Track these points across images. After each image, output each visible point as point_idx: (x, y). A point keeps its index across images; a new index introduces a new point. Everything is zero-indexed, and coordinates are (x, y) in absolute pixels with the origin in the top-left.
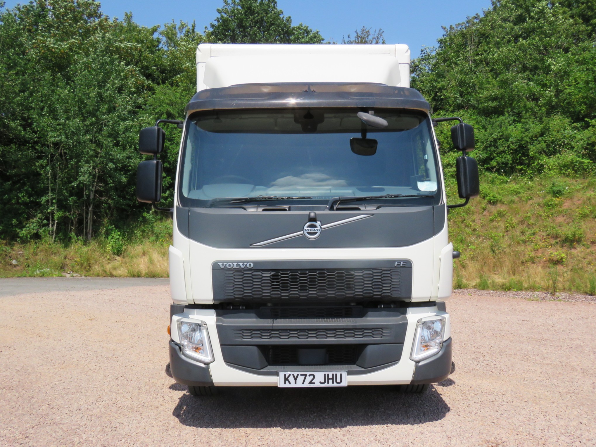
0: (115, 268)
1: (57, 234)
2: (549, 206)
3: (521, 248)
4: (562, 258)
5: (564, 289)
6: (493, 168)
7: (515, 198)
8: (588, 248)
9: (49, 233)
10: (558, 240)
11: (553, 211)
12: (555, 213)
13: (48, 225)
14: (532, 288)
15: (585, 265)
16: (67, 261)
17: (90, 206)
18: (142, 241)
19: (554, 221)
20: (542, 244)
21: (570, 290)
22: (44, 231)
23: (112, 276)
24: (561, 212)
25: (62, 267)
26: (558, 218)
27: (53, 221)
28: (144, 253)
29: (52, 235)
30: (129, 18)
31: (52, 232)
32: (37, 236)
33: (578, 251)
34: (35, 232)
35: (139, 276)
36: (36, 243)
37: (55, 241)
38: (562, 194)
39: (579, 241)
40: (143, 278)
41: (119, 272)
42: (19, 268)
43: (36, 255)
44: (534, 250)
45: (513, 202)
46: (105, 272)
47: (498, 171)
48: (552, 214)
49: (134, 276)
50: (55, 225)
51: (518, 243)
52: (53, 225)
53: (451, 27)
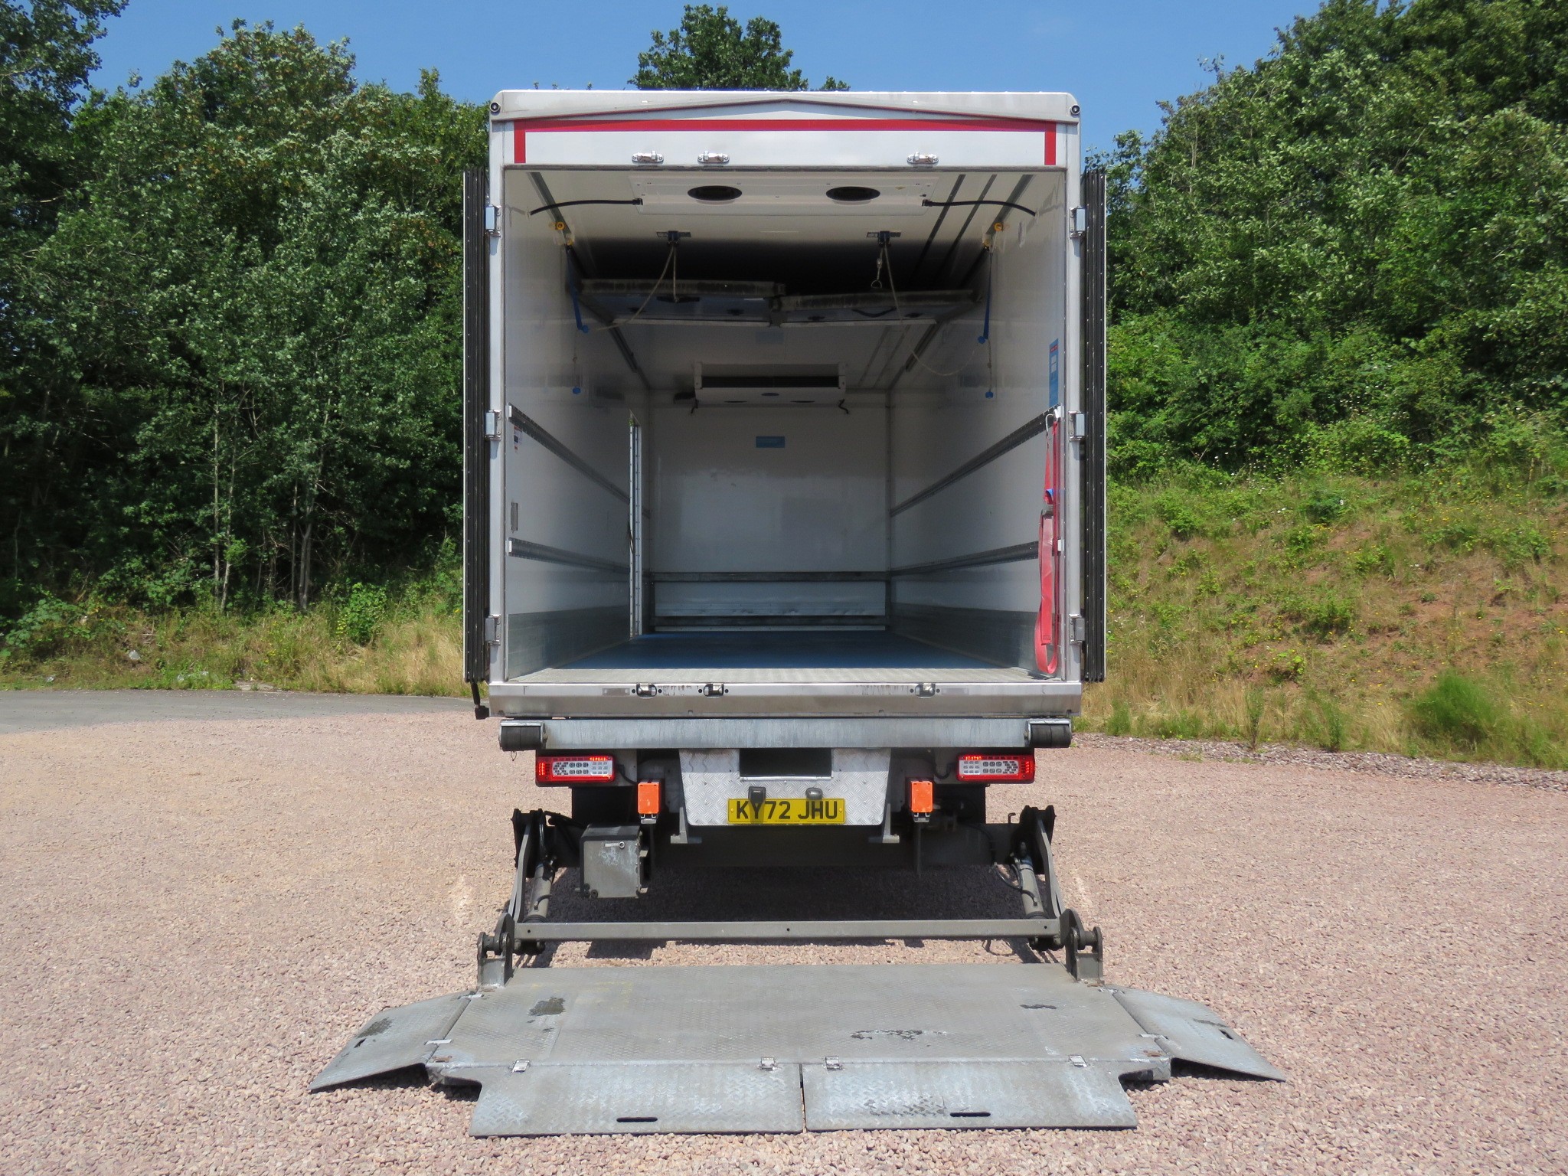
0: (351, 674)
1: (231, 592)
2: (1298, 543)
3: (1216, 643)
4: (1297, 666)
5: (1284, 737)
6: (1199, 449)
7: (1234, 523)
8: (1359, 643)
9: (213, 592)
10: (1299, 625)
11: (1303, 556)
12: (1307, 561)
13: (209, 574)
14: (1218, 734)
15: (1342, 683)
16: (250, 657)
17: (305, 533)
18: (417, 613)
19: (1302, 578)
20: (1265, 631)
21: (1296, 737)
22: (203, 586)
23: (342, 690)
24: (1322, 558)
25: (237, 670)
26: (1314, 574)
27: (222, 565)
28: (420, 640)
29: (221, 595)
30: (429, 82)
31: (221, 588)
32: (186, 599)
33: (1338, 649)
34: (183, 588)
35: (400, 693)
36: (183, 614)
37: (226, 609)
38: (1334, 517)
39: (1342, 627)
40: (409, 696)
41: (359, 682)
42: (142, 669)
43: (183, 640)
44: (1246, 646)
45: (1225, 533)
46: (329, 680)
47: (1208, 459)
48: (1301, 564)
49: (390, 692)
50: (227, 573)
51: (1214, 630)
52: (222, 574)
53: (1180, 101)
